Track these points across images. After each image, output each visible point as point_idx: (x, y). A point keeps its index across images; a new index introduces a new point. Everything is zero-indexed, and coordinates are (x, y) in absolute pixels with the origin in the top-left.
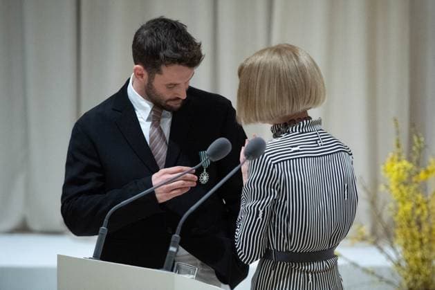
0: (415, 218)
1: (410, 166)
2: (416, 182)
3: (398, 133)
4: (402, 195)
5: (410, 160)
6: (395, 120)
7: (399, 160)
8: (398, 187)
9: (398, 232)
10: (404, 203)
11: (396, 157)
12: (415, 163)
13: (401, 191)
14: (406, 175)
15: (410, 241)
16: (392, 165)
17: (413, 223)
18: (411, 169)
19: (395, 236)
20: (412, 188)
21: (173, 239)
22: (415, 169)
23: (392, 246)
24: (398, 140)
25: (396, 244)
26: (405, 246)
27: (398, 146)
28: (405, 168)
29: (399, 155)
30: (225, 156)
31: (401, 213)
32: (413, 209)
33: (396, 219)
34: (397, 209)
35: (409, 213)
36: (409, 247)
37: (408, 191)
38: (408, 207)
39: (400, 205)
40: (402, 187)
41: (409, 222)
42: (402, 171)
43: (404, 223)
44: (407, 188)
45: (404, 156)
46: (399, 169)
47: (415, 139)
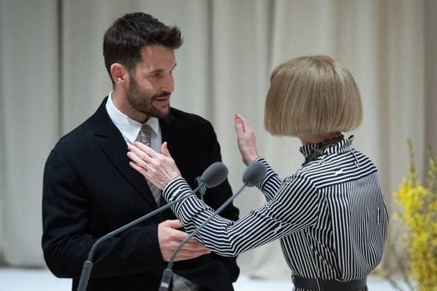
0: (432, 249)
1: (425, 192)
2: (433, 210)
3: (412, 155)
4: (417, 225)
5: (425, 185)
6: (409, 142)
7: (414, 186)
8: (412, 215)
9: (413, 265)
10: (419, 233)
11: (410, 182)
12: (431, 189)
13: (416, 220)
14: (422, 202)
15: (426, 275)
16: (406, 192)
17: (429, 255)
18: (427, 196)
19: (409, 269)
20: (428, 217)
21: (164, 274)
22: (432, 195)
23: (407, 281)
24: (412, 164)
25: (410, 278)
26: (421, 280)
27: (413, 170)
28: (420, 195)
29: (414, 180)
30: (219, 183)
31: (415, 244)
32: (429, 240)
33: (411, 250)
34: (412, 239)
35: (425, 244)
36: (426, 282)
37: (424, 220)
38: (424, 237)
39: (415, 235)
40: (417, 215)
41: (425, 254)
42: (416, 198)
43: (420, 255)
44: (422, 217)
45: (419, 181)
46: (413, 196)
47: (431, 162)
